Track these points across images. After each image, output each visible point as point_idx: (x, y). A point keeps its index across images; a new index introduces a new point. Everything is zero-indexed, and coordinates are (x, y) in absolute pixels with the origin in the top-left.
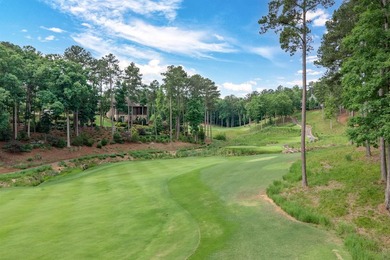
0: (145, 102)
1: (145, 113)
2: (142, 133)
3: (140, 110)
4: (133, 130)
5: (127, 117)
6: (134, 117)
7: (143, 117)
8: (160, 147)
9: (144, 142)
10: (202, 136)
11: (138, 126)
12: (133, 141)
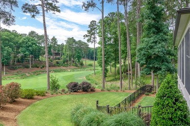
0: (59, 51)
1: (59, 55)
2: (57, 63)
3: (57, 54)
4: (54, 62)
5: (52, 57)
6: (55, 57)
7: (58, 57)
8: (64, 68)
9: (58, 66)
10: (82, 64)
11: (56, 60)
12: (54, 66)
